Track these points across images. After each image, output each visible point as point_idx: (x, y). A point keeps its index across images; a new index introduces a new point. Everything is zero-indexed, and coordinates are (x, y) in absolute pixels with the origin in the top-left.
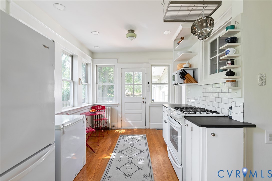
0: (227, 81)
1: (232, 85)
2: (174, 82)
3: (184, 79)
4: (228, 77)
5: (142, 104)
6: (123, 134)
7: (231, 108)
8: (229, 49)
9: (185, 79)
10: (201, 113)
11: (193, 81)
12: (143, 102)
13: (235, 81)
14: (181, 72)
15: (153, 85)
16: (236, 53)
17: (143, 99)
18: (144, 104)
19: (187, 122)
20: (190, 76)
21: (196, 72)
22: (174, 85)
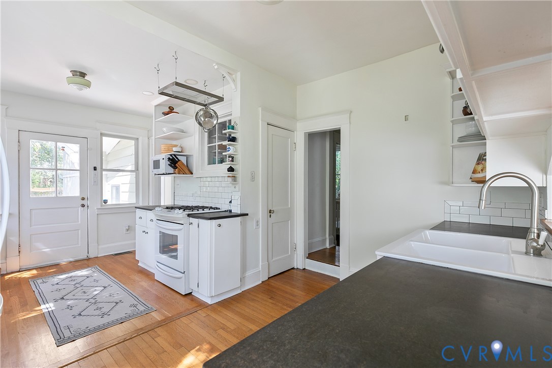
0: (228, 176)
1: (232, 180)
2: (156, 171)
3: (175, 167)
4: (229, 173)
5: (78, 210)
6: (34, 277)
7: (231, 202)
8: (230, 147)
9: (177, 168)
10: (203, 210)
11: (187, 171)
12: (83, 206)
13: (234, 177)
14: (171, 158)
15: (104, 173)
16: (235, 152)
17: (83, 199)
18: (83, 210)
19: (192, 220)
20: (183, 164)
21: (190, 159)
22: (156, 174)
